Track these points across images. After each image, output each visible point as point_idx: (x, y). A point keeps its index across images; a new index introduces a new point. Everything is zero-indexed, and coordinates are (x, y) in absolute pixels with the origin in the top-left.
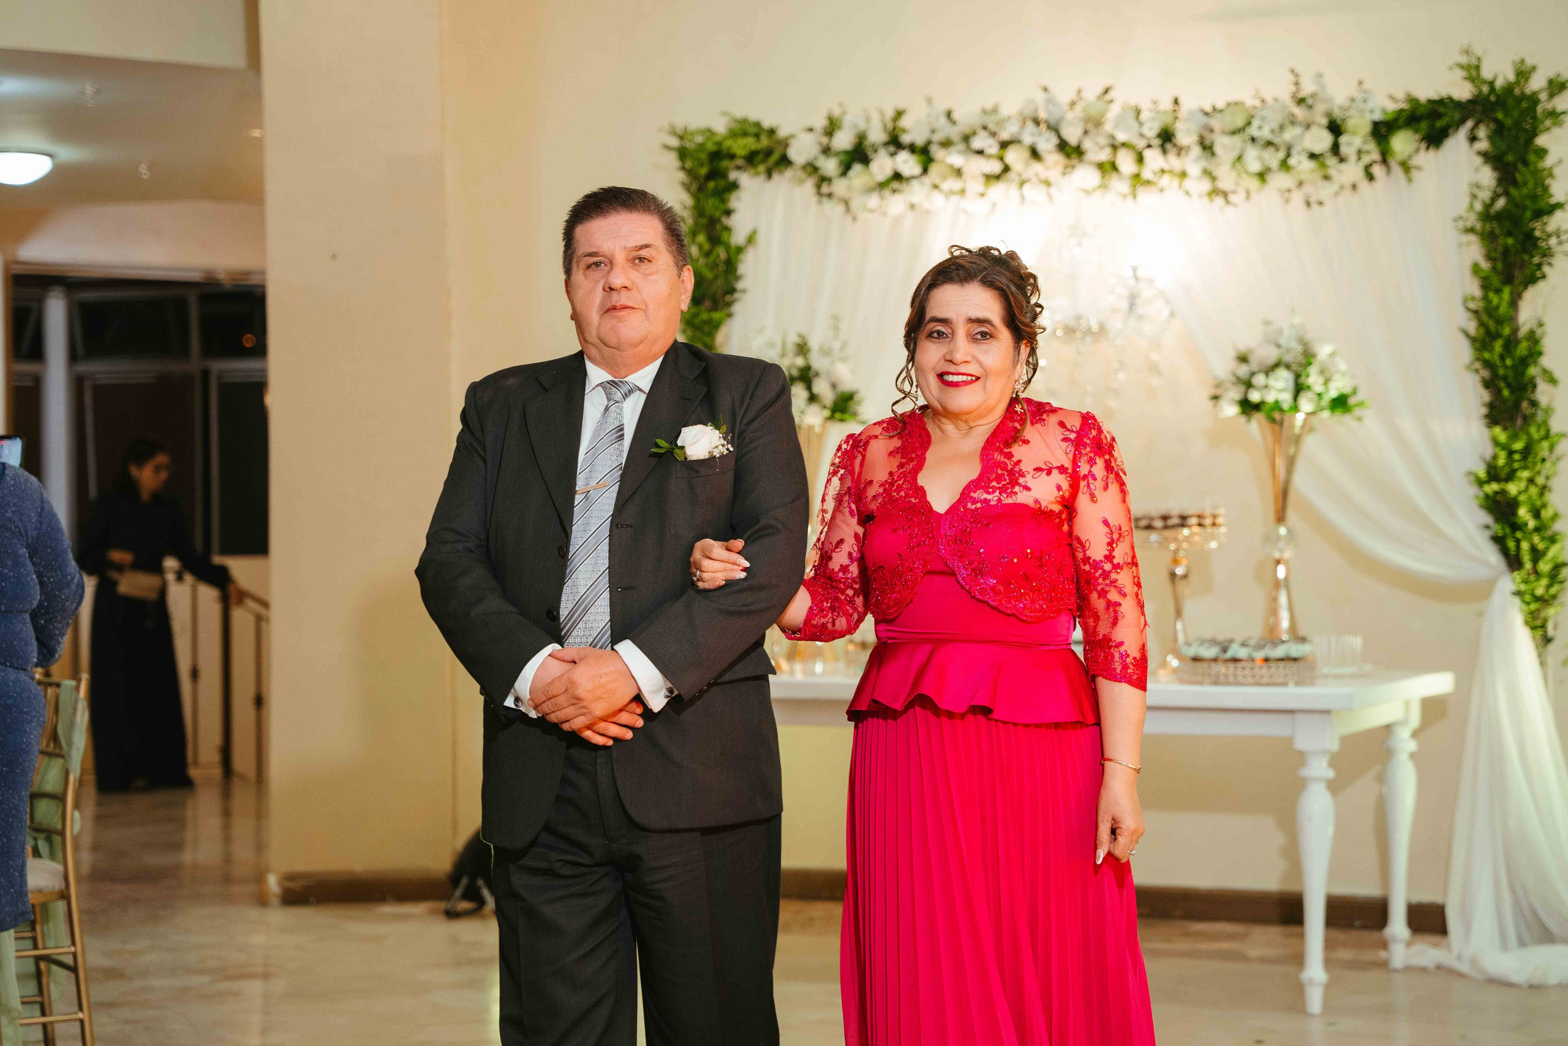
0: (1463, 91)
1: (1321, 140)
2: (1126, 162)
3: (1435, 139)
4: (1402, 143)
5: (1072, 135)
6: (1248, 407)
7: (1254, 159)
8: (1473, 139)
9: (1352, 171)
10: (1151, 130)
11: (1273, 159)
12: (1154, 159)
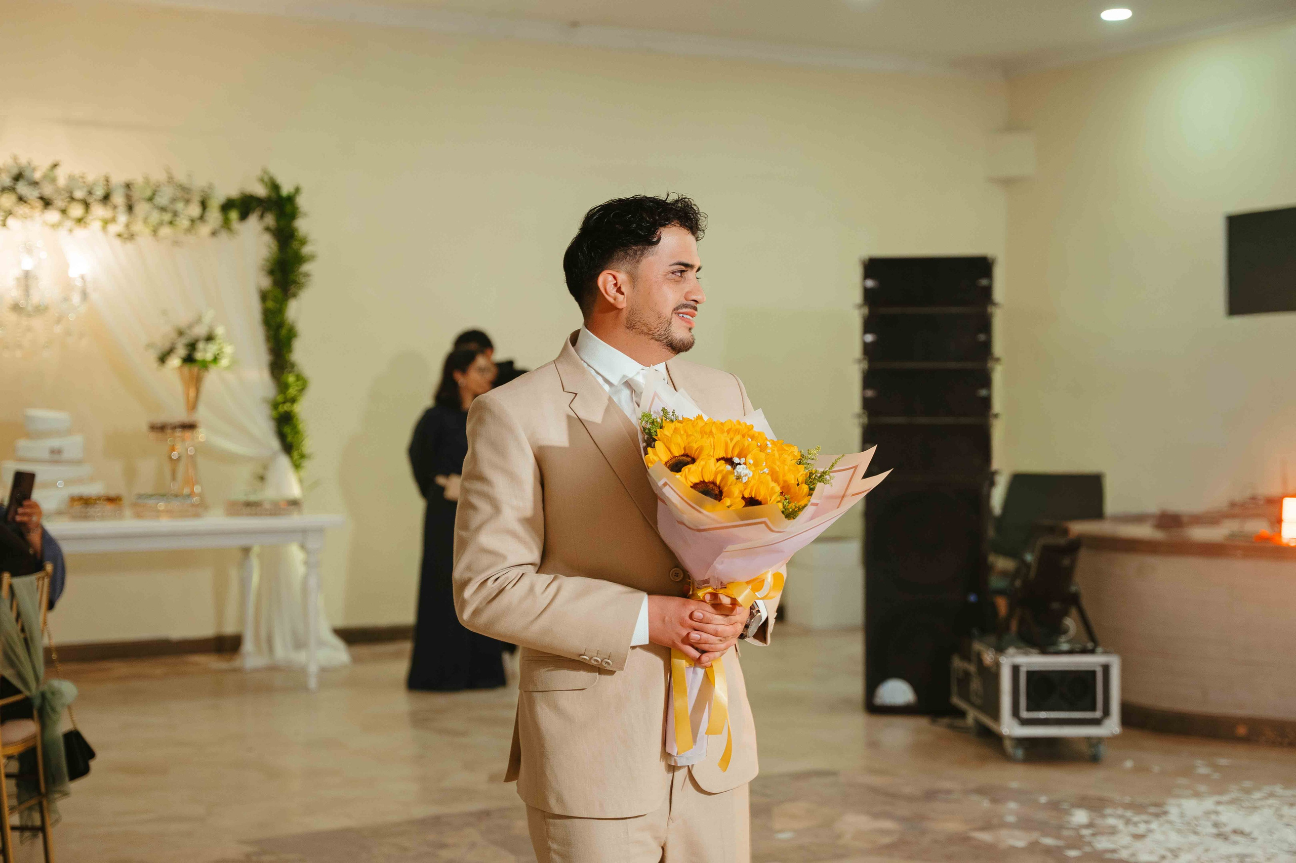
0: (261, 191)
1: (195, 210)
2: (77, 211)
3: (244, 216)
4: (234, 215)
5: (48, 191)
6: (189, 359)
7: (155, 216)
8: (262, 217)
9: (204, 230)
10: (99, 192)
11: (167, 217)
12: (99, 211)
